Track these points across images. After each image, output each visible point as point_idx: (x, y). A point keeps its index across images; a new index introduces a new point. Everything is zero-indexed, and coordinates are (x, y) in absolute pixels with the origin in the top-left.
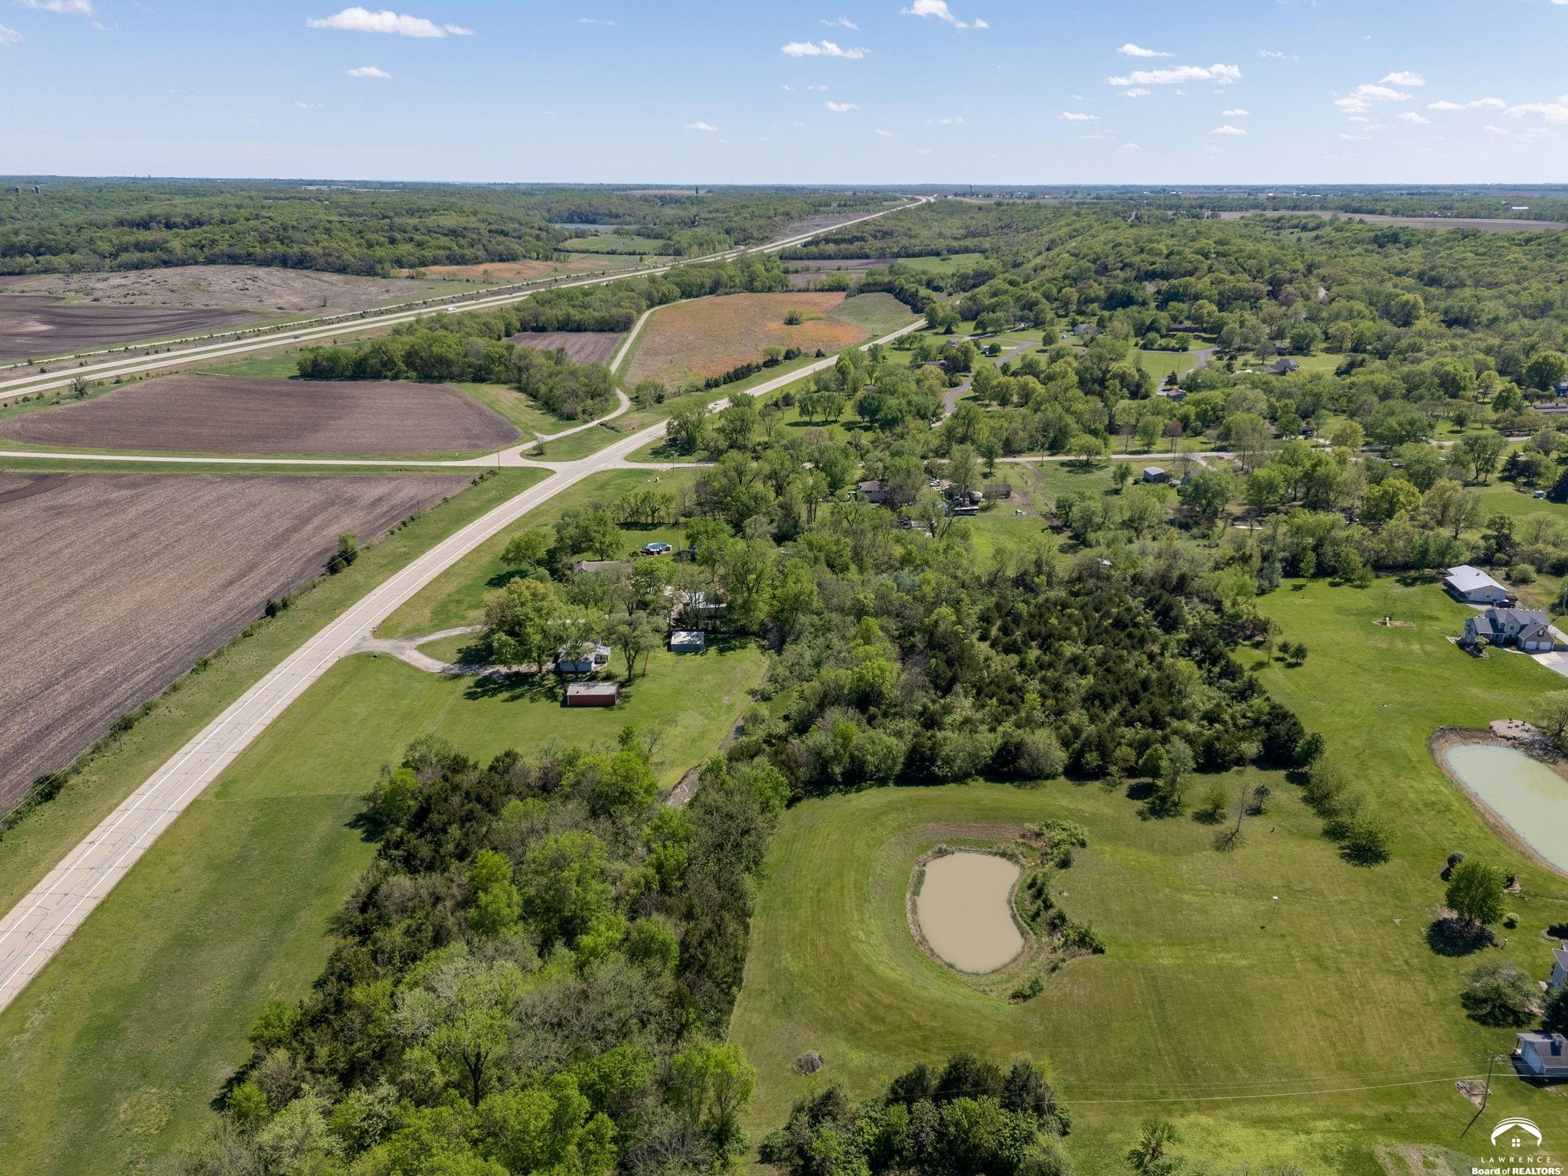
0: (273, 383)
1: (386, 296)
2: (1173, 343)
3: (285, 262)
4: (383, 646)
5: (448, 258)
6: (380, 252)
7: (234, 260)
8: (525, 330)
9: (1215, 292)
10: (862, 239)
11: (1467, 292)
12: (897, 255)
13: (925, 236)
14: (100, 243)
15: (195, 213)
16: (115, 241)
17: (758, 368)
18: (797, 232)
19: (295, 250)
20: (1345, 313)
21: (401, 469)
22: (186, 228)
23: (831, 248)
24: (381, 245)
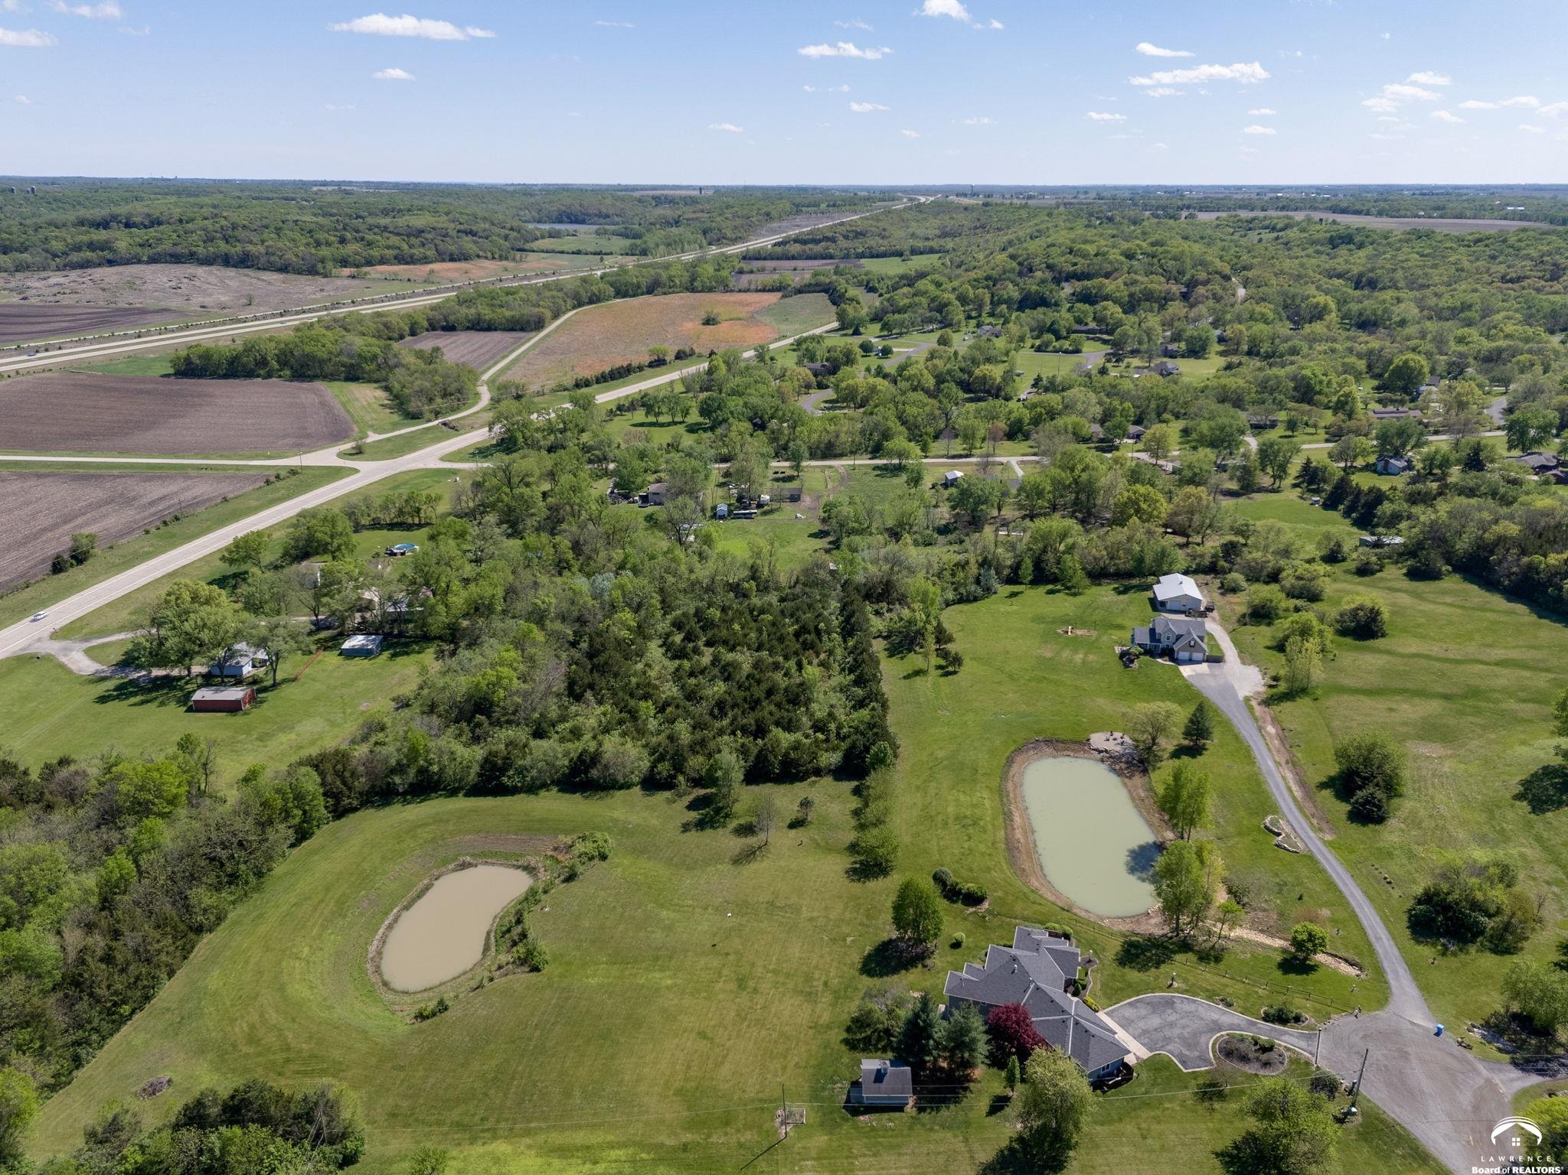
0: (143, 380)
1: (319, 295)
2: (1066, 345)
3: (227, 261)
4: (53, 647)
5: (396, 258)
6: (325, 251)
7: (176, 259)
8: (434, 329)
9: (1126, 293)
10: (833, 240)
11: (1388, 295)
12: (862, 256)
13: (899, 237)
14: (54, 242)
15: (156, 214)
16: (69, 241)
17: (640, 368)
18: (774, 232)
19: (239, 248)
20: (1246, 316)
21: (207, 467)
22: (145, 227)
23: (796, 248)
24: (328, 244)
